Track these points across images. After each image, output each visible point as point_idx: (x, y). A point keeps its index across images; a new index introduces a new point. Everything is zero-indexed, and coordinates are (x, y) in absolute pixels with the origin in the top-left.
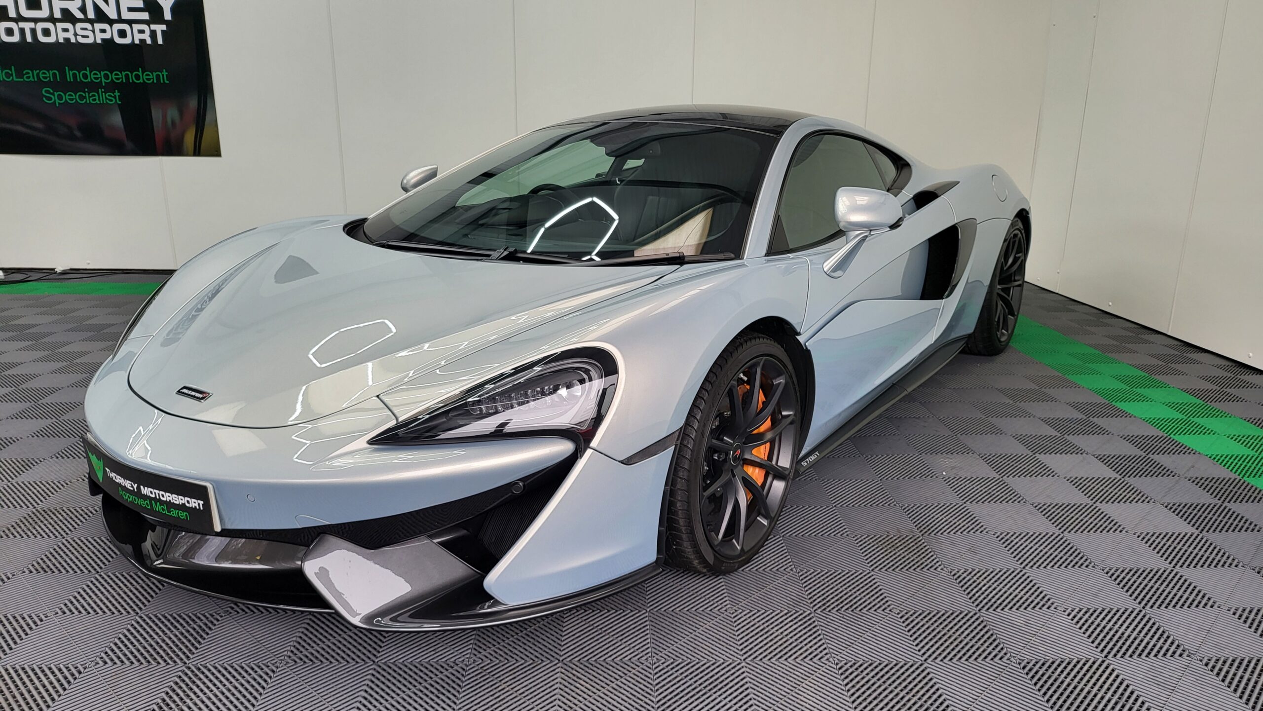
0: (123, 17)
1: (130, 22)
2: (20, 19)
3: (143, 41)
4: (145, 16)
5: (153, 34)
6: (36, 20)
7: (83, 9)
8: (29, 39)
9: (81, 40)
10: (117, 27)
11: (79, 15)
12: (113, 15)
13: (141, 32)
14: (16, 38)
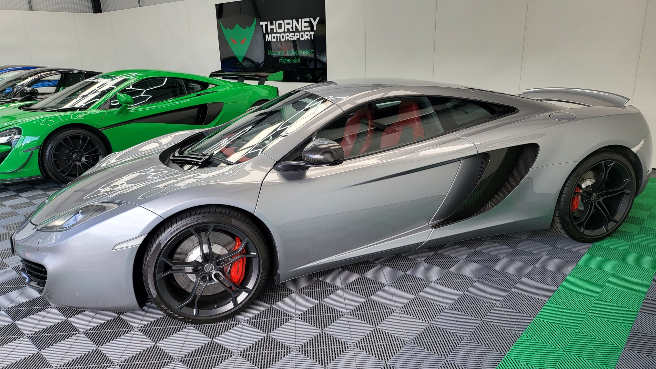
0: (303, 30)
1: (305, 32)
2: (277, 33)
3: (307, 38)
4: (308, 29)
5: (311, 35)
6: (280, 33)
7: (292, 28)
8: (278, 40)
9: (292, 39)
10: (301, 33)
11: (291, 30)
12: (300, 30)
13: (307, 35)
14: (275, 40)
